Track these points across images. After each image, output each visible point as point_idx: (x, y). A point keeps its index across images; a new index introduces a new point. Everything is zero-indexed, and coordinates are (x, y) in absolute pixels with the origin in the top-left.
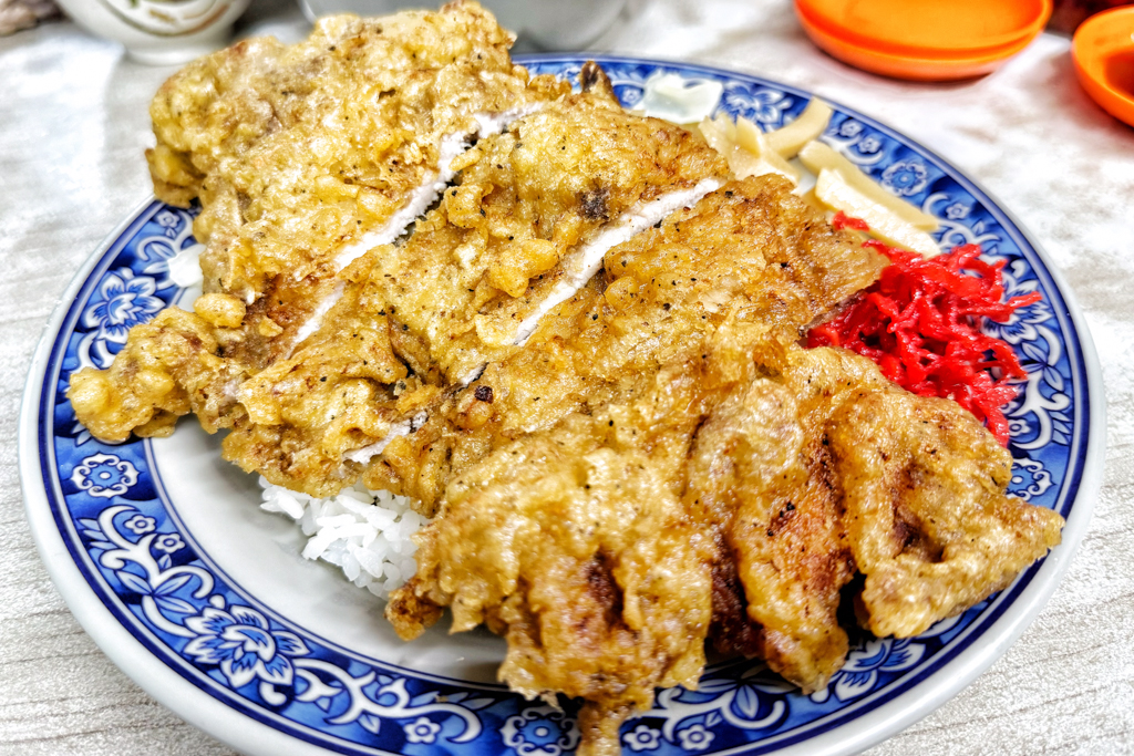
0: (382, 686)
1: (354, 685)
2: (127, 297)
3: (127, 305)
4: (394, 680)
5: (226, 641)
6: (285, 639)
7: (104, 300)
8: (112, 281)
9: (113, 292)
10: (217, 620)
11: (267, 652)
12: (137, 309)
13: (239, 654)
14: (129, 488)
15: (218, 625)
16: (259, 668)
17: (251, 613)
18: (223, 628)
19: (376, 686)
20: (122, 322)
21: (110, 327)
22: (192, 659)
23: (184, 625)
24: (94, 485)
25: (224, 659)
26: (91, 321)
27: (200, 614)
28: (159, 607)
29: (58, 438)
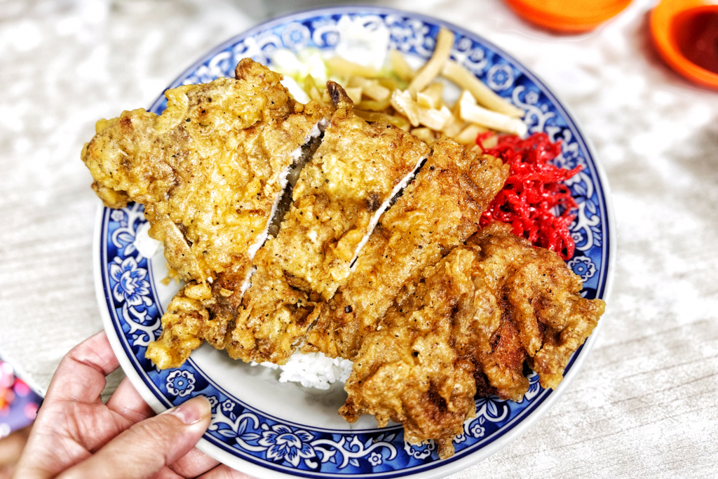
0: (350, 443)
1: (339, 446)
2: (127, 275)
3: (129, 280)
4: (353, 438)
5: (280, 445)
6: (301, 434)
7: (117, 283)
8: (114, 269)
9: (119, 275)
10: (270, 436)
11: (298, 444)
12: (136, 279)
13: (288, 450)
14: (194, 384)
15: (272, 439)
16: (299, 453)
17: (281, 426)
18: (275, 439)
19: (347, 443)
20: (133, 291)
21: (130, 297)
22: (272, 460)
23: (260, 445)
24: (180, 391)
25: (284, 455)
26: (120, 298)
27: (262, 437)
28: (245, 441)
29: (149, 373)
